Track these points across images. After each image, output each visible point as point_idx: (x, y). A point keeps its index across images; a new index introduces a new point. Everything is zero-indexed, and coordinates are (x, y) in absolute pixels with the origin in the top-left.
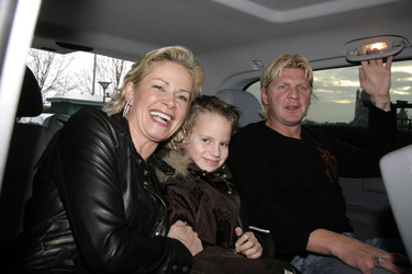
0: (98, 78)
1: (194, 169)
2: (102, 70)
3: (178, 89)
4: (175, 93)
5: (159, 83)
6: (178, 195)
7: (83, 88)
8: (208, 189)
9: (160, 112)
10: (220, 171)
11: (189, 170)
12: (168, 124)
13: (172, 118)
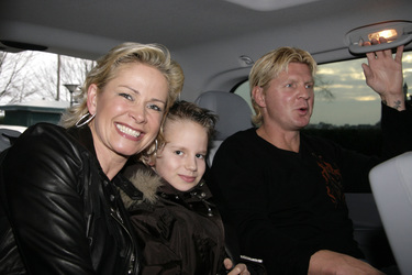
0: (63, 80)
1: (167, 192)
2: (68, 69)
3: (150, 98)
4: (146, 103)
5: (126, 91)
6: (143, 223)
7: (45, 92)
8: (181, 212)
9: (127, 126)
10: (197, 189)
11: (159, 193)
12: (139, 139)
13: (142, 132)
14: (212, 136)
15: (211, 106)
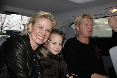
0: (22, 23)
1: (50, 55)
2: (24, 20)
3: (47, 29)
4: (46, 30)
6: (43, 64)
7: (17, 26)
8: (54, 61)
9: (40, 36)
10: (59, 54)
11: (48, 55)
12: (43, 40)
13: (44, 38)
14: (64, 39)
15: (63, 30)
